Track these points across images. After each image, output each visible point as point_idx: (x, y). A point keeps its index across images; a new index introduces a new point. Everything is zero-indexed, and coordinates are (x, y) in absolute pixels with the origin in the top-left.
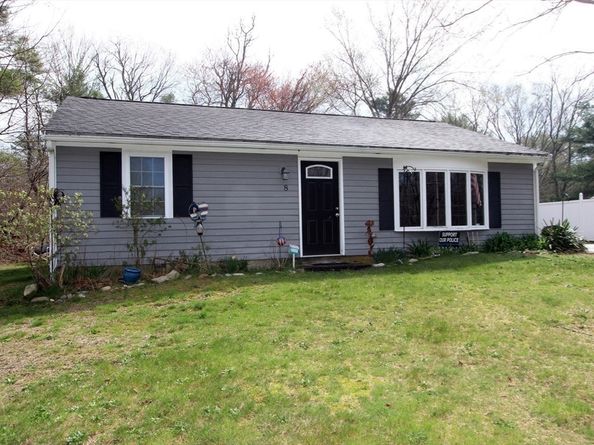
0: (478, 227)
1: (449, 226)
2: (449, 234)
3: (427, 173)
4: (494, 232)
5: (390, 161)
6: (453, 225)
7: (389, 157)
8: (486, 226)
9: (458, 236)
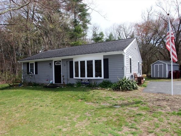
0: (99, 78)
1: (86, 77)
2: (85, 80)
3: (80, 61)
4: (105, 79)
5: (72, 59)
6: (87, 77)
7: (72, 58)
8: (103, 77)
9: (88, 81)
